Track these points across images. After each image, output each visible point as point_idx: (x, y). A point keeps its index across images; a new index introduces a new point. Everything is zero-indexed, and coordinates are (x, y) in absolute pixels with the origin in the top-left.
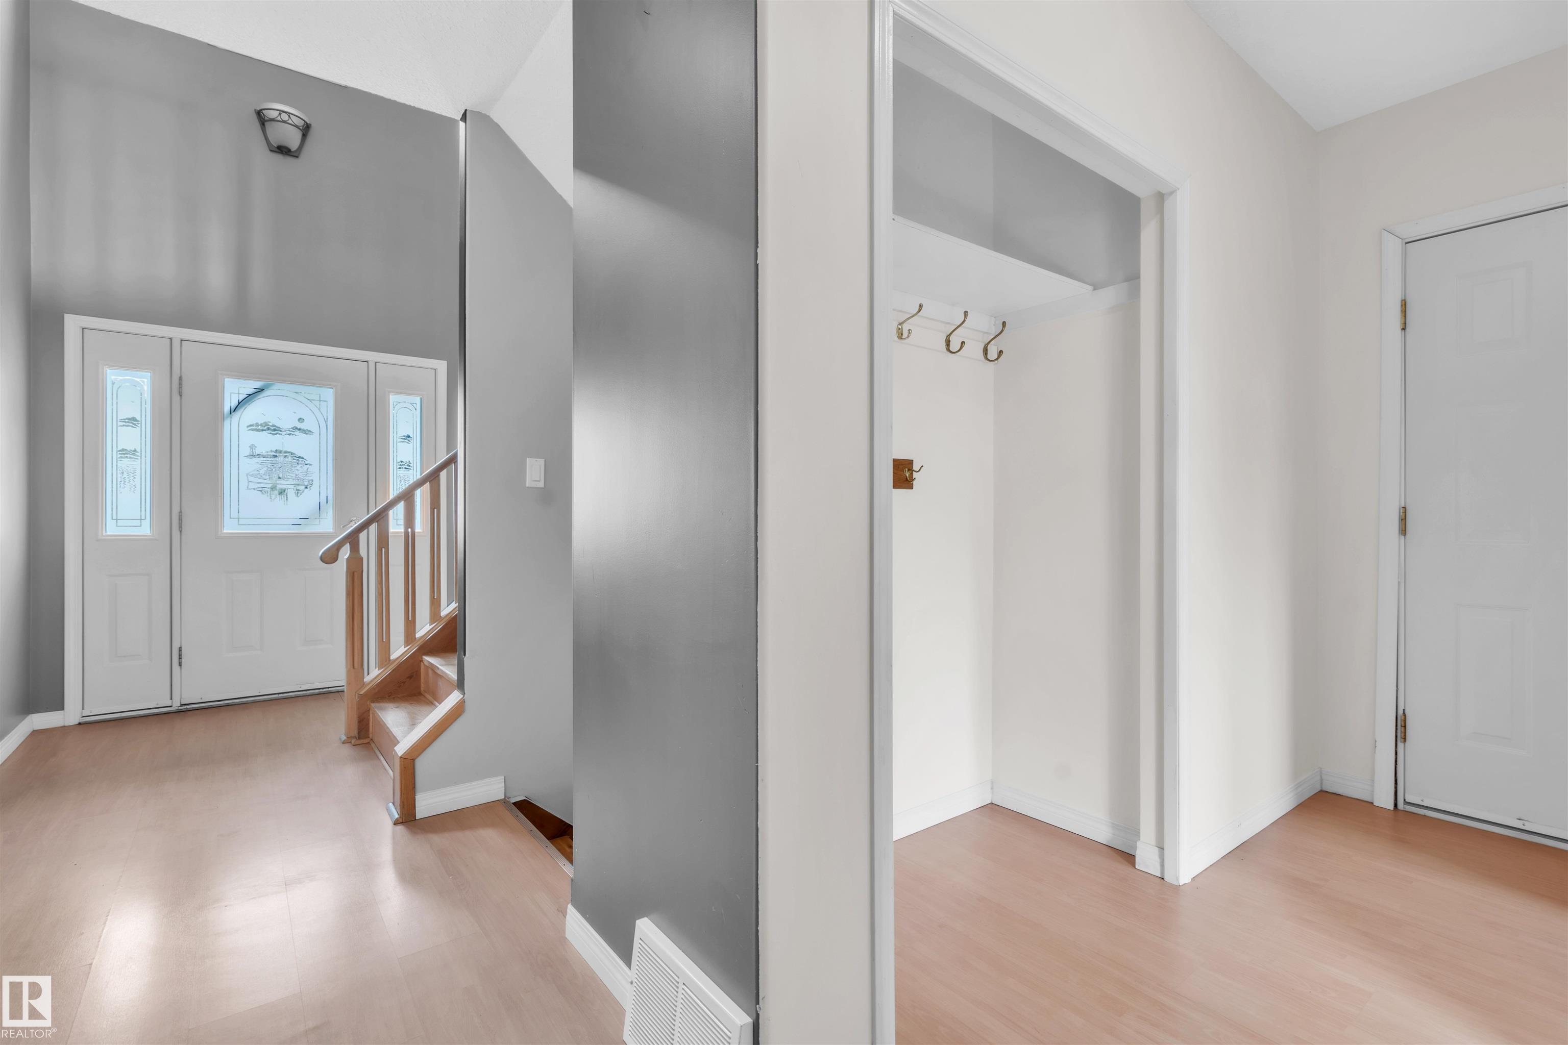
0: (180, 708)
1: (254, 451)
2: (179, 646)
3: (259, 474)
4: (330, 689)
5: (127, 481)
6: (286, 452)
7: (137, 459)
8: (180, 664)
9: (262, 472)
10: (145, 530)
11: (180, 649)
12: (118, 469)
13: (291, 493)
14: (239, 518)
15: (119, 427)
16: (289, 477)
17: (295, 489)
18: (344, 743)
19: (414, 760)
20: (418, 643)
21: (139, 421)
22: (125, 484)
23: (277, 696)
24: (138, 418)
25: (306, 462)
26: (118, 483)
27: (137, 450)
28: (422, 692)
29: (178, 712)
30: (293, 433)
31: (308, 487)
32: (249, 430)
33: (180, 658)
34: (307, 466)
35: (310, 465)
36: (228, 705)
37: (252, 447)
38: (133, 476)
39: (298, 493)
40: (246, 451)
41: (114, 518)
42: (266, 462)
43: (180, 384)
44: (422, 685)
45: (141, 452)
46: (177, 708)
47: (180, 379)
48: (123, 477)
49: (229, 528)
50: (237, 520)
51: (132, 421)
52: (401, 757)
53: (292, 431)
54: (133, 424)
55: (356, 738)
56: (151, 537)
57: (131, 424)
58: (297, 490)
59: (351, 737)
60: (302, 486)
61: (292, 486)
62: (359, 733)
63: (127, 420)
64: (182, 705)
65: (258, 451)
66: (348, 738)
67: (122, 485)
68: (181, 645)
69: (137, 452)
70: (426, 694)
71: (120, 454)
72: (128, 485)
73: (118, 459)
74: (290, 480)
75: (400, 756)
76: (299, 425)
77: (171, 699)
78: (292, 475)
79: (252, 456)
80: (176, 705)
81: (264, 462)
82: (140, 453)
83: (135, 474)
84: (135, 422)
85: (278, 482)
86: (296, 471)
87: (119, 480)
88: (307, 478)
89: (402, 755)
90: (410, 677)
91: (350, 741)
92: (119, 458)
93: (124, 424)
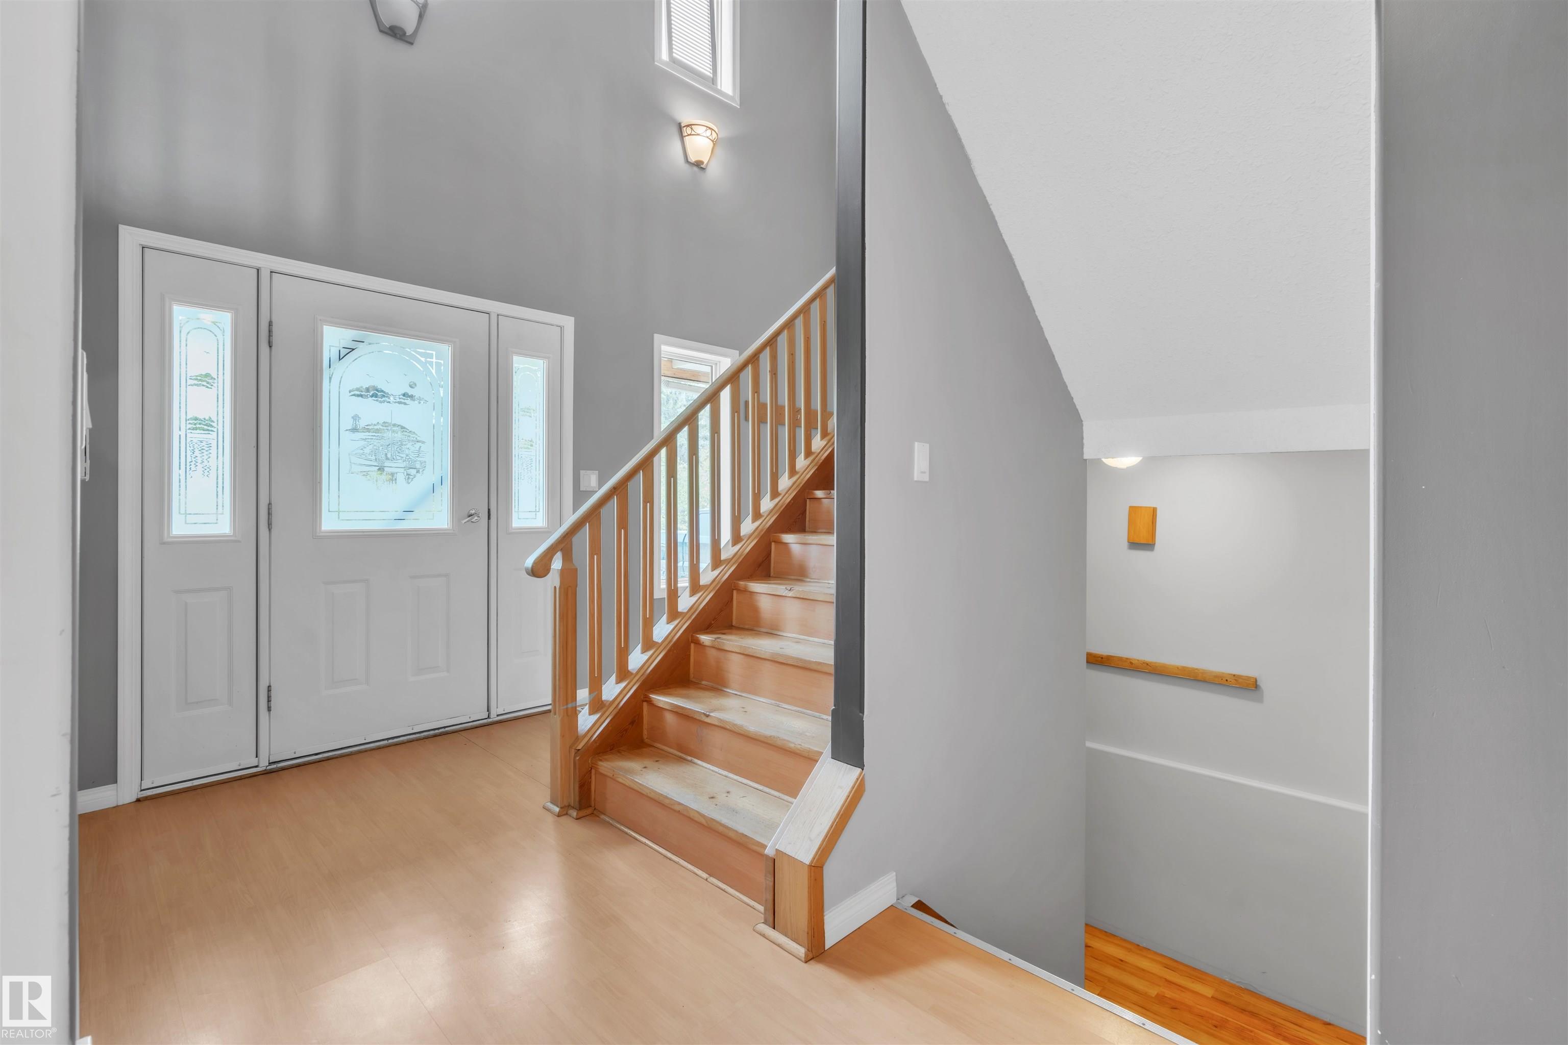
0: (268, 768)
1: (357, 423)
2: (268, 685)
3: (363, 454)
4: (447, 729)
5: (199, 461)
6: (394, 425)
7: (212, 431)
8: (269, 709)
9: (367, 451)
10: (223, 526)
11: (269, 689)
12: (188, 445)
13: (401, 477)
14: (339, 512)
15: (188, 387)
16: (398, 458)
17: (405, 473)
18: (559, 815)
19: (822, 867)
20: (637, 678)
21: (215, 379)
22: (197, 466)
23: (385, 742)
24: (215, 376)
25: (418, 439)
26: (188, 464)
27: (213, 419)
28: (646, 740)
29: (266, 773)
30: (403, 401)
31: (421, 470)
32: (352, 395)
33: (269, 701)
34: (420, 444)
35: (423, 442)
36: (328, 759)
37: (356, 418)
38: (207, 455)
39: (409, 478)
40: (347, 423)
41: (183, 511)
42: (372, 437)
43: (270, 331)
44: (645, 732)
45: (218, 421)
46: (264, 768)
47: (270, 324)
48: (193, 456)
49: (329, 523)
50: (337, 513)
51: (205, 380)
52: (810, 866)
53: (402, 399)
54: (208, 383)
55: (577, 810)
56: (233, 538)
57: (205, 383)
58: (408, 474)
59: (565, 806)
60: (412, 470)
61: (402, 470)
62: (580, 801)
63: (199, 378)
64: (270, 764)
65: (362, 424)
66: (561, 808)
67: (193, 467)
68: (270, 683)
69: (214, 422)
70: (656, 744)
71: (190, 423)
72: (200, 466)
73: (188, 431)
74: (400, 461)
75: (808, 862)
76: (410, 392)
77: (257, 757)
78: (402, 455)
79: (354, 430)
80: (264, 764)
81: (370, 437)
82: (216, 422)
83: (210, 451)
84: (210, 381)
85: (386, 464)
86: (407, 450)
87: (189, 460)
88: (419, 459)
89: (812, 862)
90: (632, 723)
91: (565, 812)
92: (189, 429)
93: (196, 382)
